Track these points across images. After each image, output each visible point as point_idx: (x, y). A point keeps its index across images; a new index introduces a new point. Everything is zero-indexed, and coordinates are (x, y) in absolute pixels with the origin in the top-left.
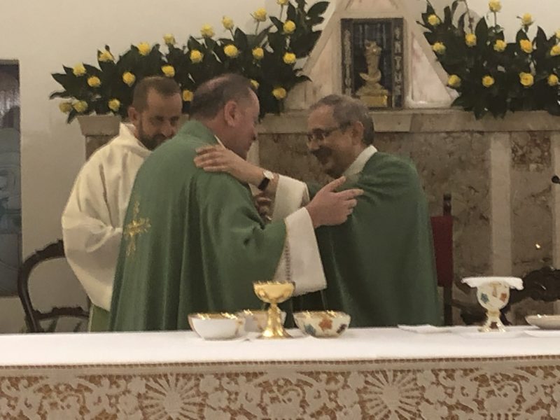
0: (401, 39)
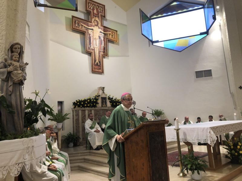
0: (106, 99)
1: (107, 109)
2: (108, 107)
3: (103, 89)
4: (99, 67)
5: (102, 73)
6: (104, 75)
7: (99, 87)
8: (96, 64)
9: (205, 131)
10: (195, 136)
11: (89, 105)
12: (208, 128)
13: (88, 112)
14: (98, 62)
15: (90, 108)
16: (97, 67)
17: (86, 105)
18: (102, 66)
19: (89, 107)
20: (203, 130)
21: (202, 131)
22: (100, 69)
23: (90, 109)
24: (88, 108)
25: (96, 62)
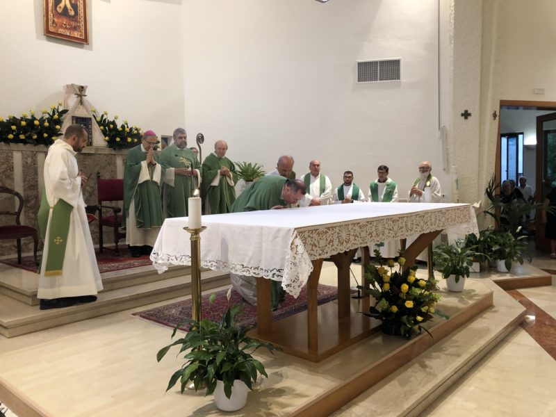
0: (91, 124)
1: (93, 152)
2: (97, 149)
3: (79, 93)
4: (73, 24)
5: (83, 41)
6: (91, 49)
7: (68, 86)
8: (60, 11)
9: (279, 239)
10: (250, 254)
11: (22, 137)
12: (290, 230)
13: (24, 158)
14: (69, 6)
15: (28, 145)
16: (65, 21)
17: (11, 136)
18: (83, 19)
19: (24, 142)
20: (275, 237)
21: (270, 239)
22: (75, 28)
23: (29, 148)
24: (21, 144)
25: (62, 5)
